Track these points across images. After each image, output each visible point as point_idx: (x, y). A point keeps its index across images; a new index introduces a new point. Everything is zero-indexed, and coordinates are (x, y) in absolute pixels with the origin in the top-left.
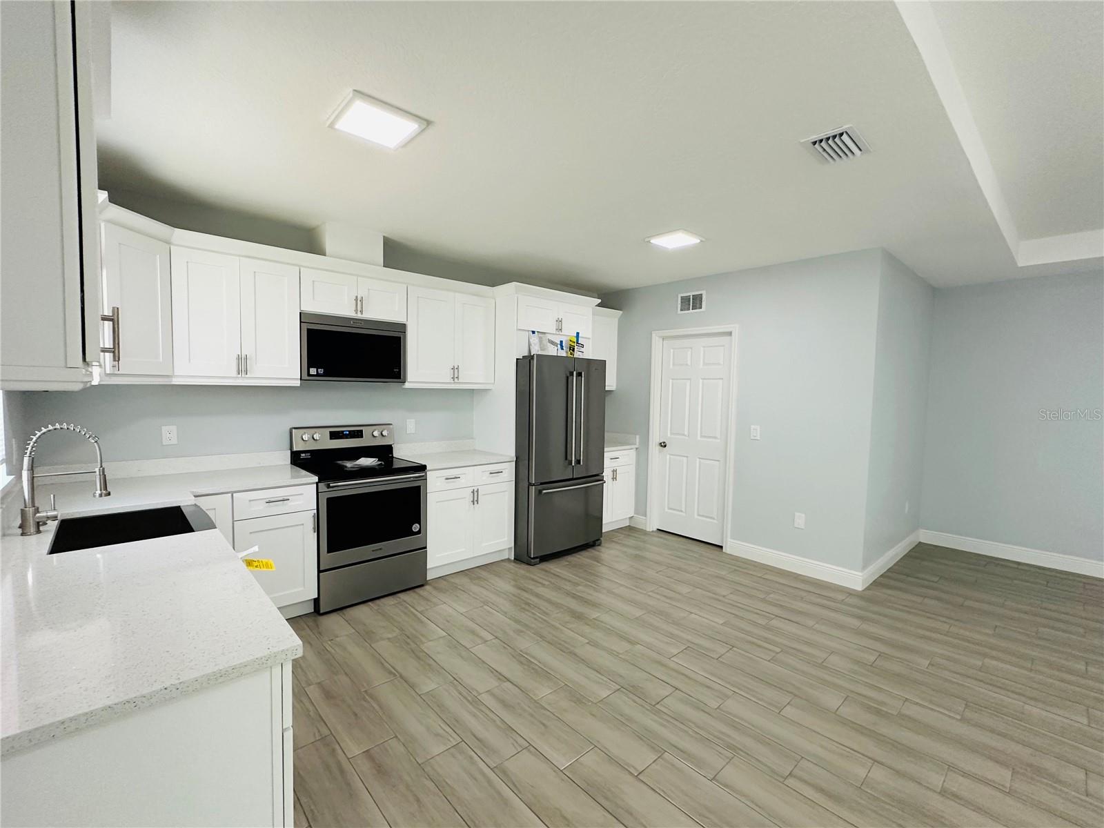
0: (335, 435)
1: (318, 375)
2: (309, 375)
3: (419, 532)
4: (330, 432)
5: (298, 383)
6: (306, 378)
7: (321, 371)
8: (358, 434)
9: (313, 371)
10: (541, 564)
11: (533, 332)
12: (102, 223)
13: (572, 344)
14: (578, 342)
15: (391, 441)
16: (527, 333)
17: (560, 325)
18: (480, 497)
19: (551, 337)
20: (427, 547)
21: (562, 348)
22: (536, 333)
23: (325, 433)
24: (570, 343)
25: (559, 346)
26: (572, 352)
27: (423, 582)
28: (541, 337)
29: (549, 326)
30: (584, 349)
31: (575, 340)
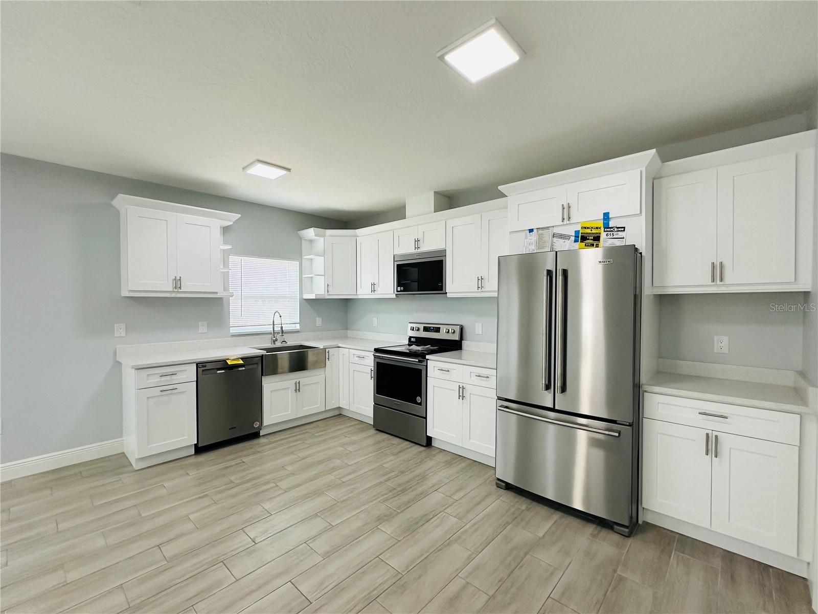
0: (425, 329)
1: (401, 291)
2: (397, 291)
3: (420, 404)
5: (394, 296)
6: (397, 292)
7: (402, 288)
8: (438, 330)
9: (399, 289)
10: (505, 491)
11: (531, 231)
12: (326, 238)
13: (594, 231)
14: (607, 227)
15: (456, 337)
16: (523, 234)
17: (567, 213)
18: (466, 394)
19: (558, 230)
20: (426, 418)
21: (576, 241)
22: (535, 231)
23: (421, 327)
24: (589, 231)
25: (573, 238)
26: (595, 243)
27: (425, 445)
28: (542, 234)
29: (550, 217)
30: (621, 234)
31: (601, 224)
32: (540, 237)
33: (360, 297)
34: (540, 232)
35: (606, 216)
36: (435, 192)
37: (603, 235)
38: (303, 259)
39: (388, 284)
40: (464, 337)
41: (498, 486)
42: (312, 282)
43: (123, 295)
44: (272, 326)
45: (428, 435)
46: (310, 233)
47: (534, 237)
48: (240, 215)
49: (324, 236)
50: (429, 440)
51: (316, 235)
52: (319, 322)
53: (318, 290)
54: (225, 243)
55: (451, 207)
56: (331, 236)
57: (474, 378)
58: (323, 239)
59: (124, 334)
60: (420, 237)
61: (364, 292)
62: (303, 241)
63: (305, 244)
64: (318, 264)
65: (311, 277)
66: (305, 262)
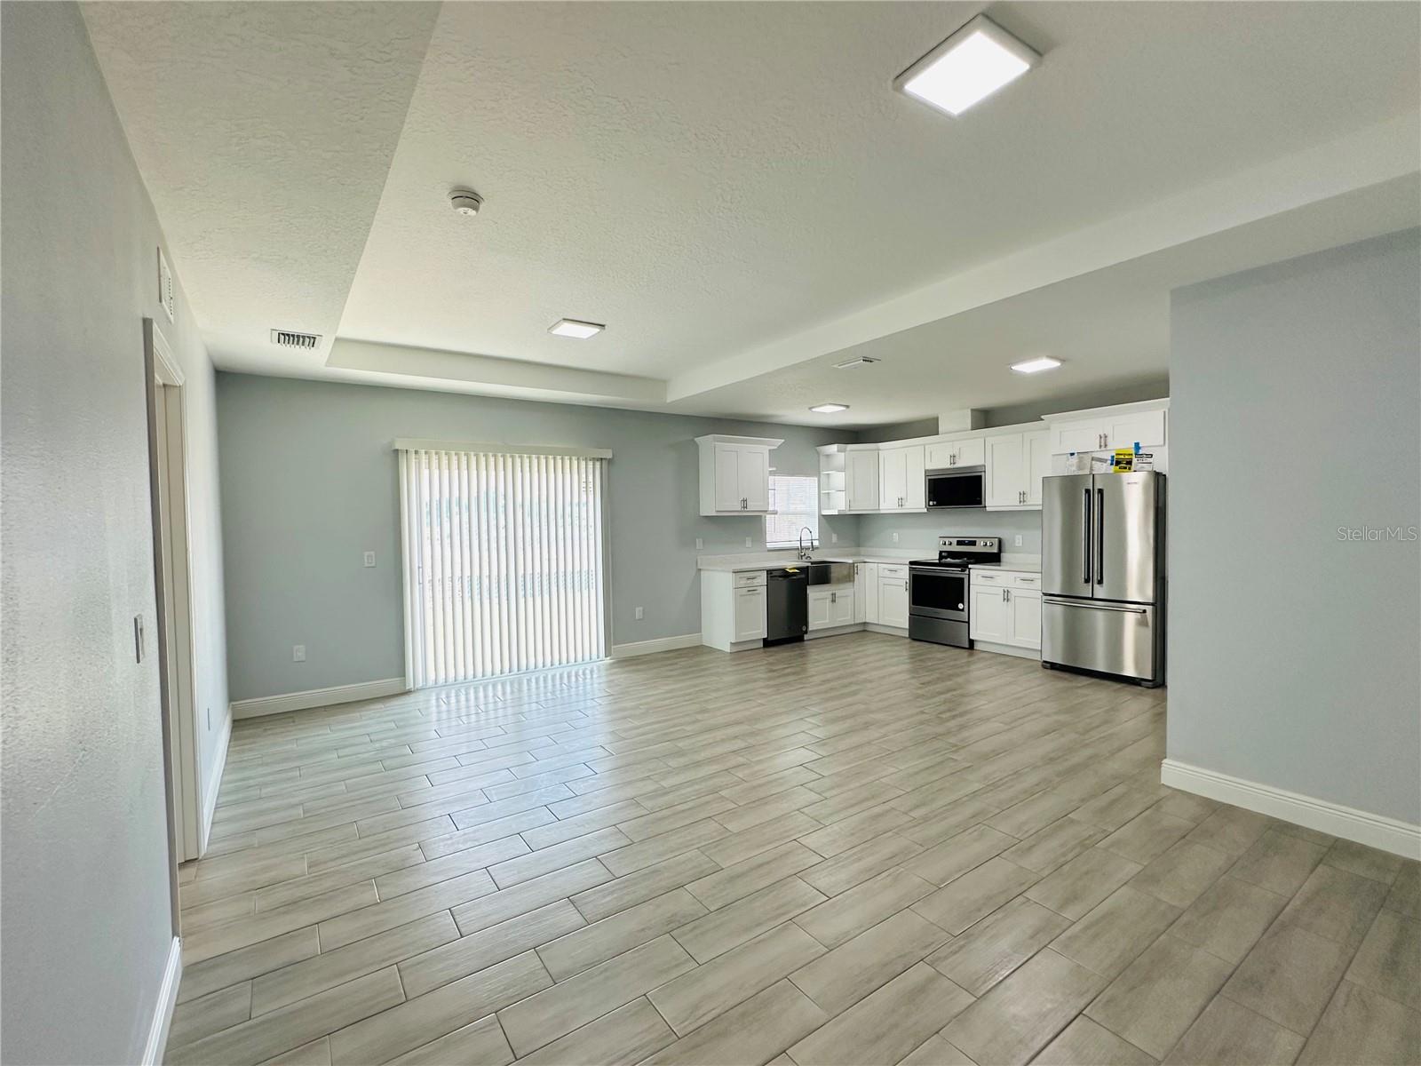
0: (959, 543)
1: (934, 505)
3: (963, 610)
4: (957, 541)
5: (925, 510)
6: (928, 507)
7: (936, 503)
8: (973, 543)
9: (931, 503)
10: (1053, 670)
11: (1072, 454)
12: (847, 453)
13: (1127, 457)
14: (1137, 454)
15: (995, 550)
16: (1065, 456)
17: (1104, 441)
18: (1012, 597)
19: (1095, 455)
20: (969, 622)
21: (1112, 464)
22: (1076, 454)
23: (954, 541)
24: (1122, 457)
25: (1109, 462)
26: (1130, 467)
27: (967, 646)
28: (1082, 458)
29: (1092, 445)
30: (1149, 460)
31: (1133, 452)
32: (1081, 460)
33: (882, 512)
34: (1081, 455)
35: (1137, 445)
36: (972, 410)
37: (1135, 460)
38: (822, 476)
39: (917, 499)
40: (1003, 549)
41: (1045, 668)
42: (829, 498)
43: (701, 514)
44: (799, 543)
45: (971, 637)
46: (834, 448)
47: (1075, 460)
48: (783, 440)
49: (844, 451)
50: (972, 642)
51: (838, 451)
52: (834, 538)
53: (838, 505)
54: (770, 466)
55: (987, 426)
56: (852, 451)
57: (1018, 581)
58: (843, 454)
59: (702, 548)
60: (956, 452)
61: (888, 505)
62: (821, 457)
63: (822, 459)
64: (838, 479)
65: (828, 493)
66: (823, 478)
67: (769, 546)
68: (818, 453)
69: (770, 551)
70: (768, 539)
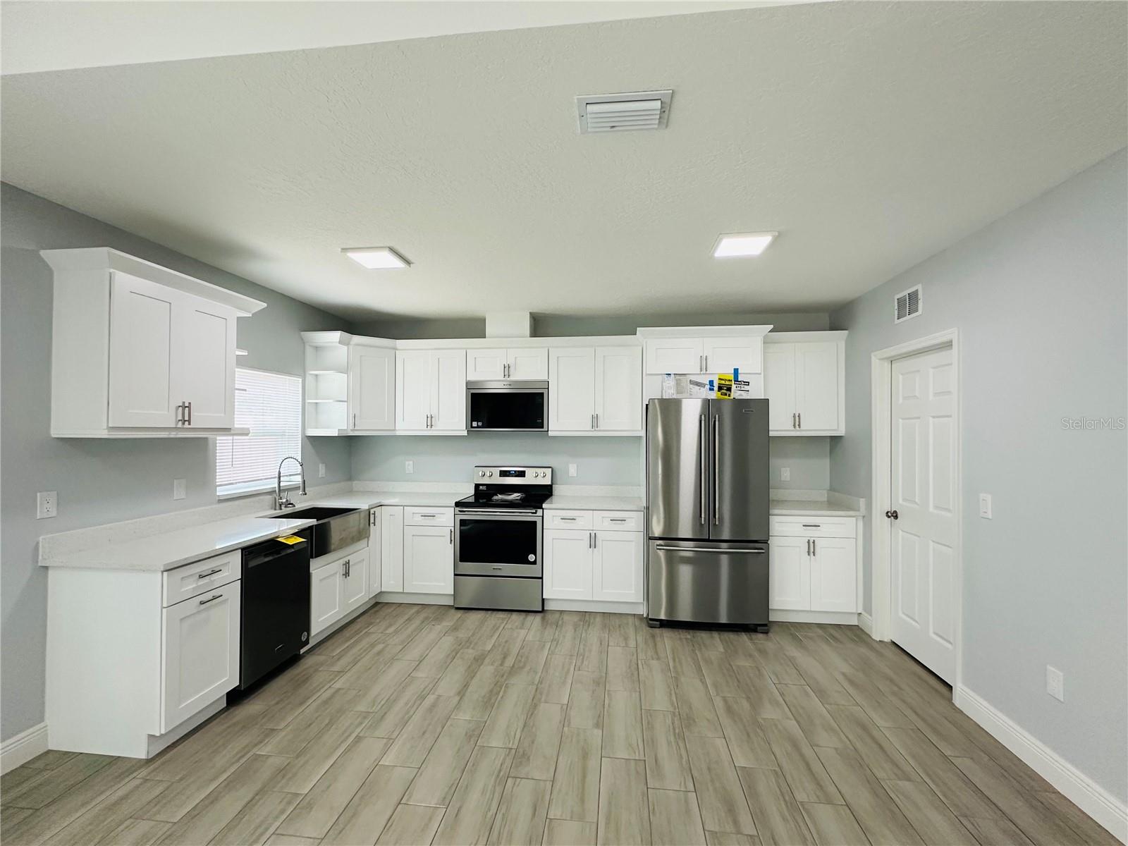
0: (503, 473)
1: (478, 427)
2: (472, 427)
3: (534, 563)
4: (500, 471)
5: (465, 433)
6: (470, 427)
7: (480, 424)
8: (521, 474)
9: (475, 424)
10: (661, 629)
11: (669, 375)
12: (351, 347)
13: (727, 383)
14: (736, 380)
15: (547, 482)
16: (659, 377)
17: (704, 364)
18: (601, 542)
19: (694, 378)
20: (542, 578)
21: (712, 389)
22: (673, 376)
23: (497, 471)
24: (723, 382)
25: (708, 387)
26: (728, 393)
27: (538, 609)
28: (680, 380)
29: (690, 366)
30: (746, 388)
31: (732, 377)
32: (678, 383)
33: (398, 433)
34: (678, 377)
35: (736, 371)
36: (530, 313)
37: (734, 387)
38: (307, 375)
39: (456, 418)
42: (319, 411)
43: (54, 435)
44: (276, 480)
45: (544, 597)
46: (335, 336)
47: (671, 381)
48: (265, 305)
49: (348, 344)
50: (545, 604)
51: (340, 342)
52: (322, 469)
53: (334, 423)
56: (361, 345)
57: (608, 523)
58: (346, 348)
59: (54, 513)
60: (511, 361)
61: (409, 423)
62: (308, 348)
63: (309, 351)
64: (334, 384)
65: (316, 403)
66: (309, 379)
67: (221, 492)
68: (303, 342)
69: (220, 501)
70: (218, 481)
